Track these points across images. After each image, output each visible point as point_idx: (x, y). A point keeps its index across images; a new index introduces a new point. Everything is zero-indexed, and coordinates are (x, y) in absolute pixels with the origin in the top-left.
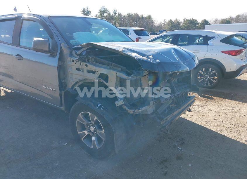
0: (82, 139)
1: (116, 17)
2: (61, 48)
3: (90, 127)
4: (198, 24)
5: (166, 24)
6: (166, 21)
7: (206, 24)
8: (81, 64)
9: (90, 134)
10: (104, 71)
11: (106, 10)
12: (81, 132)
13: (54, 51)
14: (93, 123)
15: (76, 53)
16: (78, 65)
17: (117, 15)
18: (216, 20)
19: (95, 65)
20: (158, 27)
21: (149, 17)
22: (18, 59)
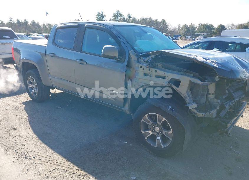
0: (146, 138)
1: (131, 21)
2: (129, 54)
3: (154, 127)
4: (214, 29)
5: (180, 28)
6: (180, 25)
7: (222, 29)
8: (149, 70)
9: (155, 134)
10: (176, 76)
11: (121, 15)
12: (145, 132)
13: (122, 58)
14: (160, 124)
15: (143, 60)
16: (147, 71)
17: (131, 19)
18: (233, 25)
19: (164, 71)
20: (173, 32)
21: (164, 21)
22: (80, 63)
